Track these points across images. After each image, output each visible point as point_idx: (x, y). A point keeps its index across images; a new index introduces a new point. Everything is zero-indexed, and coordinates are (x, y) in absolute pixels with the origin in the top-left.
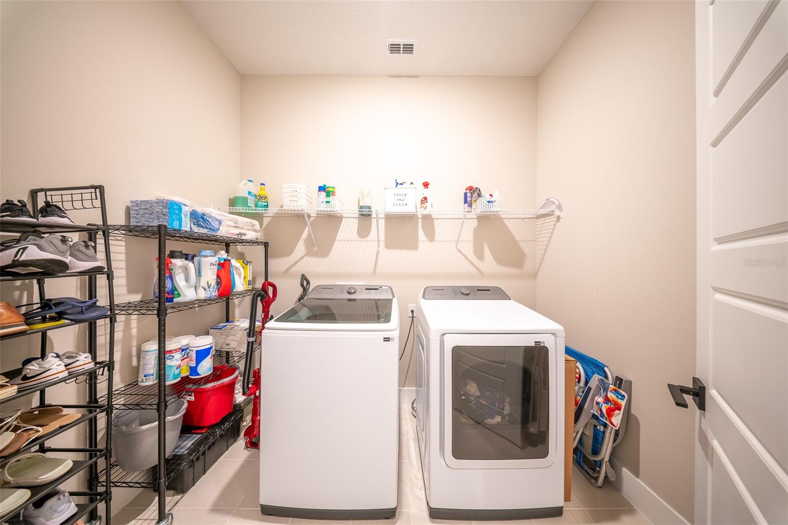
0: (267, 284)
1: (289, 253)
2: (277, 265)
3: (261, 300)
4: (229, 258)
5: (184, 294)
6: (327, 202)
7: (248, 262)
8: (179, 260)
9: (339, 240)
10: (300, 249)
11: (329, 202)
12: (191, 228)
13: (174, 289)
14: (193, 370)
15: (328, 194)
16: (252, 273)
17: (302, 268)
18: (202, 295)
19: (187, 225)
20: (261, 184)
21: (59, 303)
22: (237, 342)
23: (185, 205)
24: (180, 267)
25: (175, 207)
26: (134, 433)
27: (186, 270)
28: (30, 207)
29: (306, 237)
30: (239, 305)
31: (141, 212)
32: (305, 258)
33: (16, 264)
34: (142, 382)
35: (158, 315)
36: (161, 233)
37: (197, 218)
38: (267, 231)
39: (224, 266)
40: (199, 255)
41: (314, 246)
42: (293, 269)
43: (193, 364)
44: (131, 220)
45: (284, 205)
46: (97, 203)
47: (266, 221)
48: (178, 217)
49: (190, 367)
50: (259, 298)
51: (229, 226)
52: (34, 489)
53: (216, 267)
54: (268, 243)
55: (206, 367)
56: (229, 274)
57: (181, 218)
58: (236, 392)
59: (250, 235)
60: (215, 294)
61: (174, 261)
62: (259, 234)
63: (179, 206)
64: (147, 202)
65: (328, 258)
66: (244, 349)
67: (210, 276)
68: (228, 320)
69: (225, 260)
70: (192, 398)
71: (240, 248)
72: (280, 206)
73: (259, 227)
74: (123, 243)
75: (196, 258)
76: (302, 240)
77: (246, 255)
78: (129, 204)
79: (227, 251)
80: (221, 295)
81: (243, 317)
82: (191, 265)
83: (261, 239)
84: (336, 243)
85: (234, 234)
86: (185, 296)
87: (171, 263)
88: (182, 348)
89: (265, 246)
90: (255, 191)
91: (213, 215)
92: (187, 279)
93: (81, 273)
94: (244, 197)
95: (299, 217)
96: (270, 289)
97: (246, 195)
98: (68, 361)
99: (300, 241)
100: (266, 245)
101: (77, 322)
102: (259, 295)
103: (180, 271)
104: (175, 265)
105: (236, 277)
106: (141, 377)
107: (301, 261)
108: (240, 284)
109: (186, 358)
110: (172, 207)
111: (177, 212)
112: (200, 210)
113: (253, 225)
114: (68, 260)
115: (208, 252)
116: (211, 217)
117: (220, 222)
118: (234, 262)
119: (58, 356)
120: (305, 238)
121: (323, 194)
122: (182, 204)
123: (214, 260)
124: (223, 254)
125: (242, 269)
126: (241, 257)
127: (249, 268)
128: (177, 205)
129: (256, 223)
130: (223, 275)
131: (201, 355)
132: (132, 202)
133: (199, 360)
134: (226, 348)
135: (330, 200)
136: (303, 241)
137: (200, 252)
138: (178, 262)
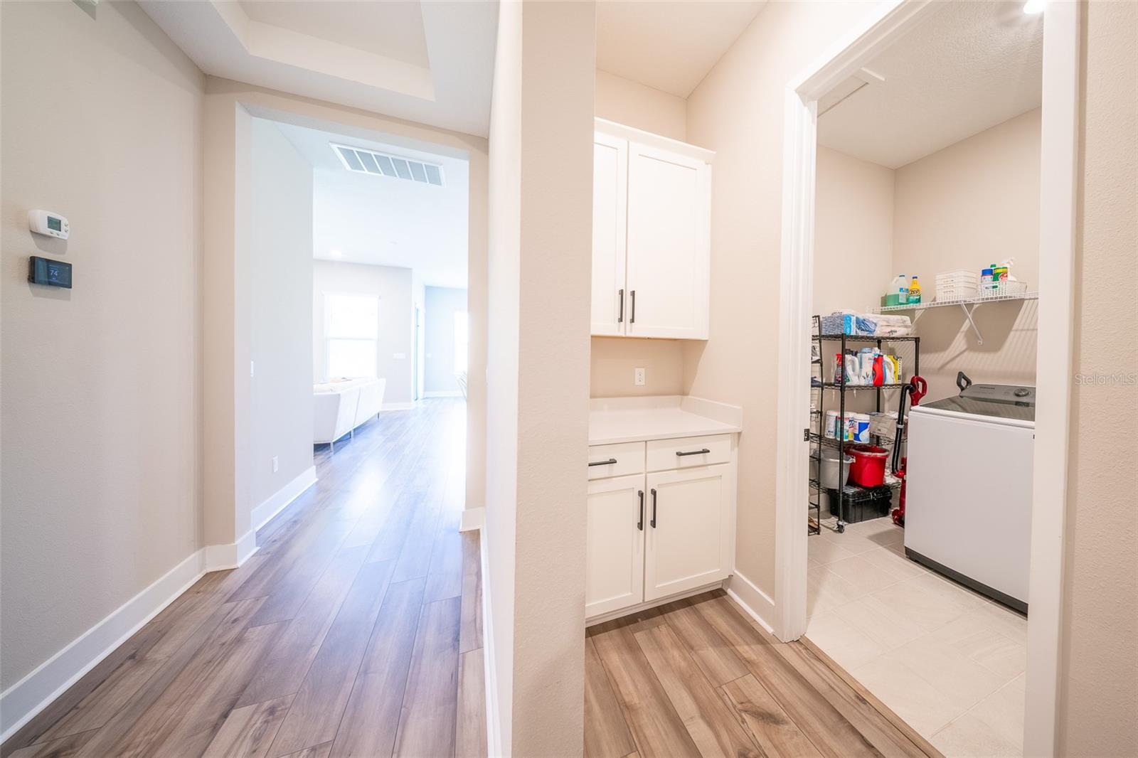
0: (916, 379)
1: (943, 347)
2: (929, 361)
3: (910, 393)
4: (881, 354)
5: (851, 379)
6: (994, 287)
7: (898, 358)
9: (1016, 330)
10: (959, 343)
11: (996, 287)
12: (857, 331)
13: (847, 375)
14: (856, 437)
15: (996, 277)
16: (902, 370)
17: (959, 365)
18: (863, 382)
19: (854, 331)
20: (914, 278)
22: (887, 429)
23: (853, 315)
24: (849, 361)
27: (853, 362)
29: (967, 328)
30: (889, 400)
31: (828, 324)
32: (966, 353)
34: (827, 435)
35: (841, 390)
36: (843, 337)
37: (861, 324)
38: (919, 325)
39: (878, 360)
40: (861, 352)
41: (978, 338)
42: (948, 366)
43: (857, 433)
44: (823, 330)
45: (937, 298)
47: (918, 314)
48: (849, 325)
49: (855, 434)
50: (908, 391)
51: (882, 326)
53: (873, 361)
54: (919, 338)
55: (864, 437)
56: (882, 368)
57: (851, 326)
58: (886, 474)
59: (901, 332)
60: (872, 382)
61: (848, 357)
62: (910, 329)
63: (848, 318)
64: (831, 316)
65: (999, 353)
66: (893, 437)
67: (868, 368)
68: (878, 411)
69: (879, 356)
70: (854, 460)
71: (890, 344)
72: (932, 299)
73: (910, 322)
75: (858, 354)
76: (962, 332)
77: (897, 350)
79: (879, 348)
80: (875, 385)
81: (892, 409)
82: (856, 358)
83: (911, 334)
84: (1012, 333)
85: (886, 333)
86: (852, 381)
88: (852, 419)
89: (916, 342)
90: (906, 286)
91: (871, 319)
92: (854, 370)
94: (895, 295)
95: (956, 310)
96: (920, 383)
97: (898, 292)
99: (959, 335)
100: (917, 340)
102: (908, 388)
103: (849, 364)
105: (887, 371)
106: (826, 432)
107: (961, 356)
108: (890, 378)
109: (853, 427)
110: (845, 319)
111: (849, 321)
112: (861, 317)
113: (904, 322)
115: (866, 350)
116: (869, 321)
117: (876, 325)
118: (886, 358)
120: (965, 330)
121: (989, 278)
122: (851, 314)
123: (871, 355)
124: (877, 351)
125: (892, 364)
126: (892, 352)
127: (899, 363)
129: (907, 318)
130: (877, 369)
131: (863, 426)
133: (860, 431)
134: (876, 433)
135: (997, 285)
136: (963, 334)
137: (861, 349)
138: (850, 358)
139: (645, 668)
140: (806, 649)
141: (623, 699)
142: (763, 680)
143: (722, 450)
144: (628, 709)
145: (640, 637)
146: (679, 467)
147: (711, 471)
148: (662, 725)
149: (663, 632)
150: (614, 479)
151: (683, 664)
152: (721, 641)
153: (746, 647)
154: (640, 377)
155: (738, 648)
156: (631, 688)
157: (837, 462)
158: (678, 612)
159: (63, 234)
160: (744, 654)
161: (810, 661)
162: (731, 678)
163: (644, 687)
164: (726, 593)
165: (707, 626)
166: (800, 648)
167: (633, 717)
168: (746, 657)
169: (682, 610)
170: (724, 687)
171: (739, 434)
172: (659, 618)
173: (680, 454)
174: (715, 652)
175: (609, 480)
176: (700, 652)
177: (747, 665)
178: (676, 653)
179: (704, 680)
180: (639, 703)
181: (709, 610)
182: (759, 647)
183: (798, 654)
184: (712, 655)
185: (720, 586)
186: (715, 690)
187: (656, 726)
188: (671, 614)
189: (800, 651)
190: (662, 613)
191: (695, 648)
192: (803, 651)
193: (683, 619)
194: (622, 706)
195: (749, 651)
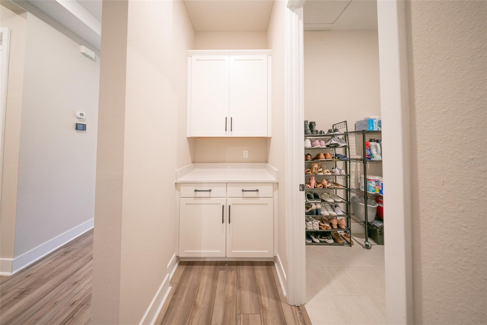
5: (375, 157)
8: (373, 143)
12: (378, 129)
13: (371, 155)
21: (338, 155)
23: (375, 119)
24: (374, 146)
25: (370, 121)
26: (358, 204)
27: (376, 147)
28: (332, 130)
31: (359, 125)
33: (331, 144)
34: (361, 189)
35: (364, 163)
36: (363, 132)
44: (357, 128)
46: (345, 126)
48: (372, 125)
49: (380, 190)
52: (335, 201)
57: (373, 125)
61: (371, 143)
63: (372, 120)
64: (361, 121)
74: (354, 137)
78: (356, 123)
82: (378, 145)
86: (376, 158)
87: (370, 144)
88: (376, 180)
92: (377, 151)
93: (342, 147)
98: (340, 171)
101: (342, 160)
103: (374, 147)
104: (371, 144)
106: (361, 187)
109: (377, 185)
110: (368, 121)
111: (372, 123)
114: (339, 143)
119: (338, 169)
122: (373, 119)
128: (371, 120)
132: (356, 122)
138: (372, 144)
139: (214, 289)
140: (301, 314)
141: (196, 300)
142: (264, 321)
143: (265, 191)
144: (194, 305)
145: (221, 273)
146: (243, 196)
147: (261, 201)
148: (202, 321)
149: (232, 275)
150: (211, 198)
151: (231, 294)
152: (256, 290)
153: (266, 298)
154: (246, 154)
155: (262, 297)
156: (202, 296)
157: (363, 205)
158: (245, 267)
159: (84, 117)
160: (263, 302)
161: (298, 321)
162: (248, 312)
163: (207, 299)
164: (274, 265)
165: (254, 279)
166: (297, 312)
167: (193, 311)
168: (263, 304)
169: (247, 266)
170: (242, 315)
171: (278, 183)
172: (235, 267)
173: (243, 191)
174: (249, 294)
175: (209, 198)
176: (242, 291)
177: (260, 308)
178: (231, 287)
179: (235, 307)
180: (200, 305)
181: (260, 272)
182: (273, 301)
183: (294, 315)
184: (247, 295)
185: (272, 260)
186: (236, 315)
187: (200, 319)
188: (241, 267)
189: (296, 313)
190: (237, 265)
191: (241, 289)
192: (298, 315)
193: (245, 272)
194: (193, 303)
195: (267, 301)
